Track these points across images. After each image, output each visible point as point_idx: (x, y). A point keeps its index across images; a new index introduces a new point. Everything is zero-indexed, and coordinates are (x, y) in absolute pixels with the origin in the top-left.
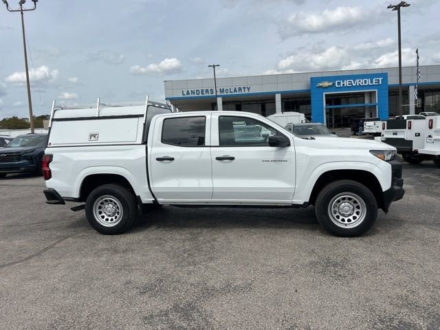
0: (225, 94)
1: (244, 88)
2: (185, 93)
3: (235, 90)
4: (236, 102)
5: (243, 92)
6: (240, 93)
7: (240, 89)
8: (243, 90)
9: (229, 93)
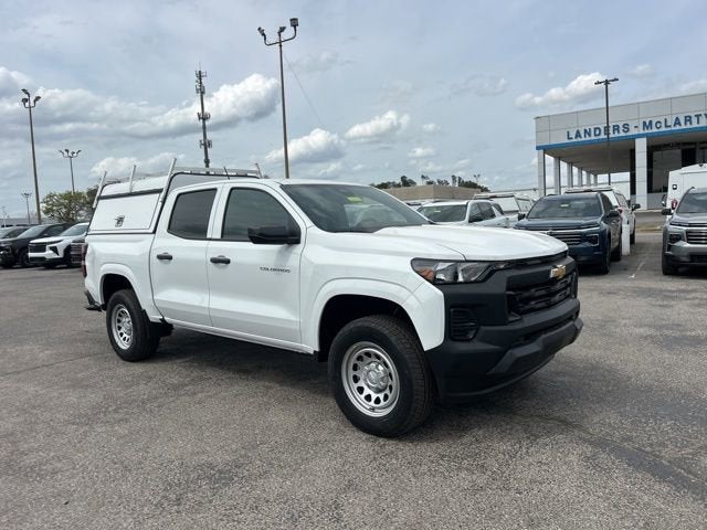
0: (655, 130)
1: (698, 116)
2: (573, 135)
3: (677, 122)
4: (684, 144)
5: (695, 125)
6: (689, 126)
7: (688, 119)
8: (694, 120)
9: (663, 129)
